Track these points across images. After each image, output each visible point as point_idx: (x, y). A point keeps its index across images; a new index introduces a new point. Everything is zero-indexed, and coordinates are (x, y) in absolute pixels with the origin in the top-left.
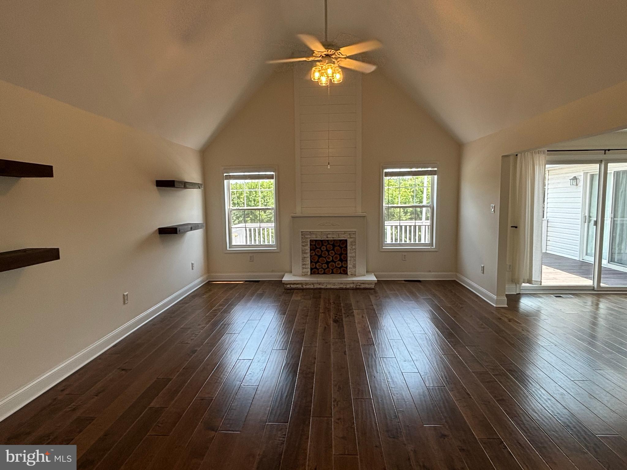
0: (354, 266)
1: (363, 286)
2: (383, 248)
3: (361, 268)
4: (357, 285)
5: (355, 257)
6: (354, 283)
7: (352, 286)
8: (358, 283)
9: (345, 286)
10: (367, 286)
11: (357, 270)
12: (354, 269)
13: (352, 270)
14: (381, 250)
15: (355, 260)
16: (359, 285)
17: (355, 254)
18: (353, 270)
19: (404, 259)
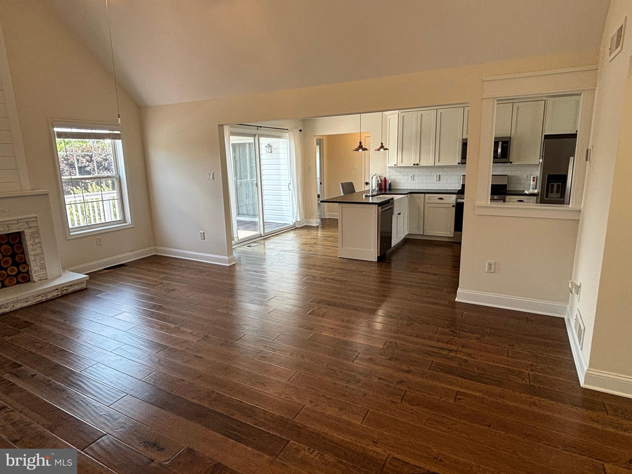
0: (43, 267)
1: (71, 289)
2: (71, 234)
3: (52, 268)
4: (63, 291)
5: (42, 253)
6: (57, 289)
7: (55, 294)
8: (63, 288)
9: (45, 298)
10: (77, 288)
11: (48, 272)
12: (43, 271)
13: (40, 273)
14: (70, 238)
15: (43, 259)
16: (66, 290)
17: (42, 250)
18: (42, 273)
19: (99, 244)
